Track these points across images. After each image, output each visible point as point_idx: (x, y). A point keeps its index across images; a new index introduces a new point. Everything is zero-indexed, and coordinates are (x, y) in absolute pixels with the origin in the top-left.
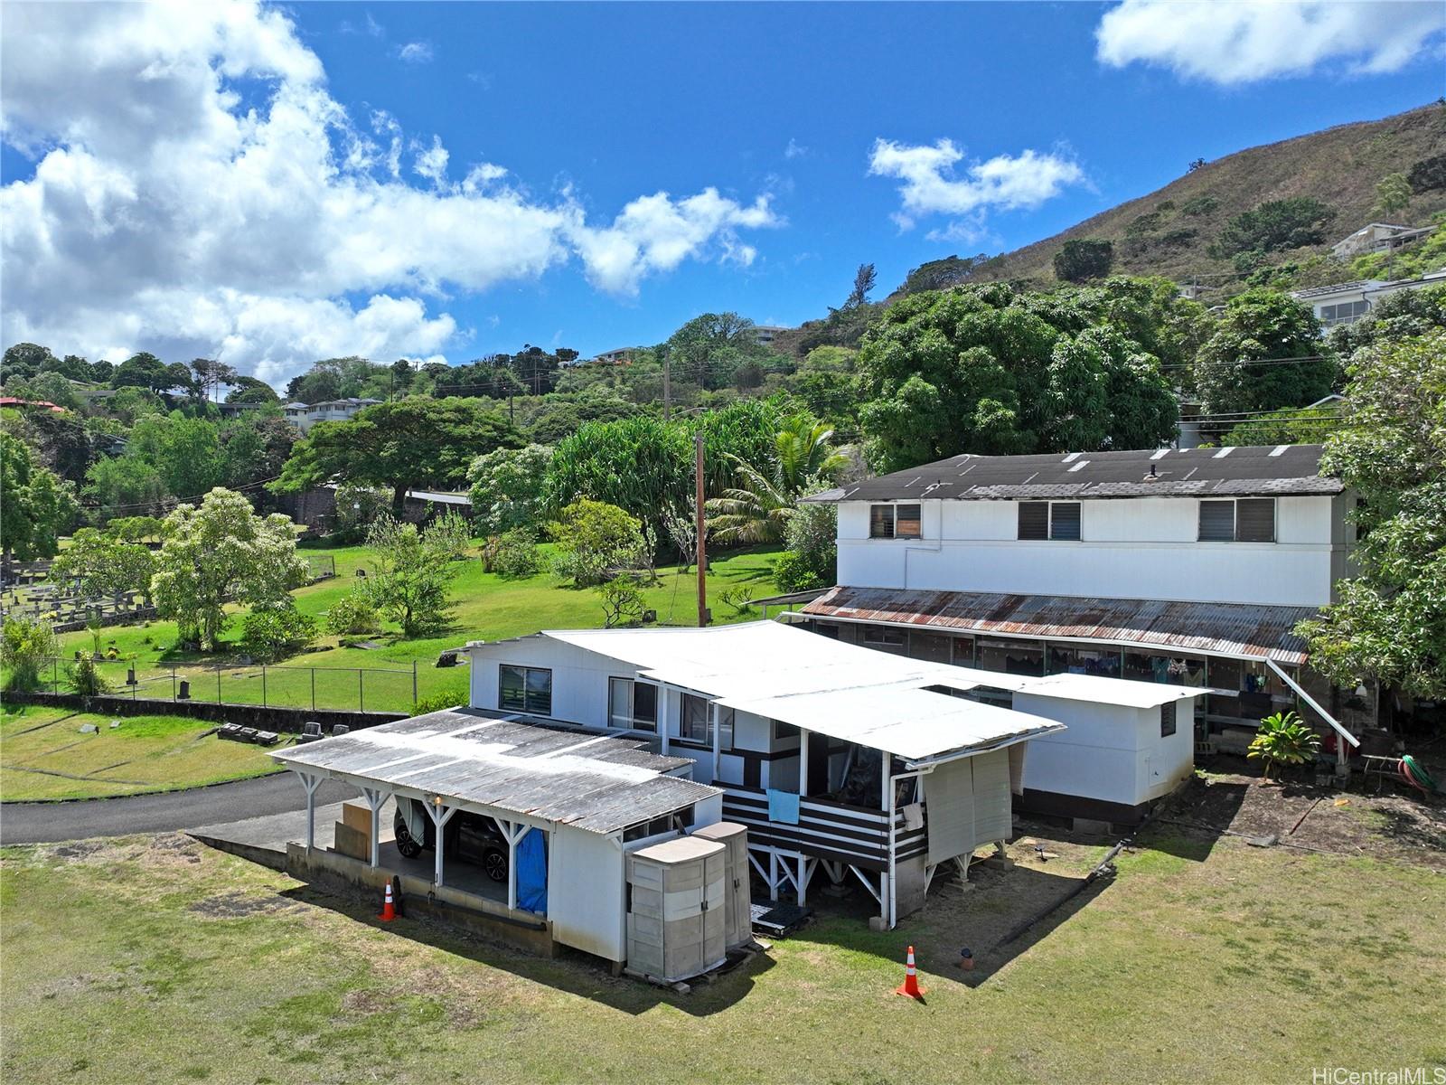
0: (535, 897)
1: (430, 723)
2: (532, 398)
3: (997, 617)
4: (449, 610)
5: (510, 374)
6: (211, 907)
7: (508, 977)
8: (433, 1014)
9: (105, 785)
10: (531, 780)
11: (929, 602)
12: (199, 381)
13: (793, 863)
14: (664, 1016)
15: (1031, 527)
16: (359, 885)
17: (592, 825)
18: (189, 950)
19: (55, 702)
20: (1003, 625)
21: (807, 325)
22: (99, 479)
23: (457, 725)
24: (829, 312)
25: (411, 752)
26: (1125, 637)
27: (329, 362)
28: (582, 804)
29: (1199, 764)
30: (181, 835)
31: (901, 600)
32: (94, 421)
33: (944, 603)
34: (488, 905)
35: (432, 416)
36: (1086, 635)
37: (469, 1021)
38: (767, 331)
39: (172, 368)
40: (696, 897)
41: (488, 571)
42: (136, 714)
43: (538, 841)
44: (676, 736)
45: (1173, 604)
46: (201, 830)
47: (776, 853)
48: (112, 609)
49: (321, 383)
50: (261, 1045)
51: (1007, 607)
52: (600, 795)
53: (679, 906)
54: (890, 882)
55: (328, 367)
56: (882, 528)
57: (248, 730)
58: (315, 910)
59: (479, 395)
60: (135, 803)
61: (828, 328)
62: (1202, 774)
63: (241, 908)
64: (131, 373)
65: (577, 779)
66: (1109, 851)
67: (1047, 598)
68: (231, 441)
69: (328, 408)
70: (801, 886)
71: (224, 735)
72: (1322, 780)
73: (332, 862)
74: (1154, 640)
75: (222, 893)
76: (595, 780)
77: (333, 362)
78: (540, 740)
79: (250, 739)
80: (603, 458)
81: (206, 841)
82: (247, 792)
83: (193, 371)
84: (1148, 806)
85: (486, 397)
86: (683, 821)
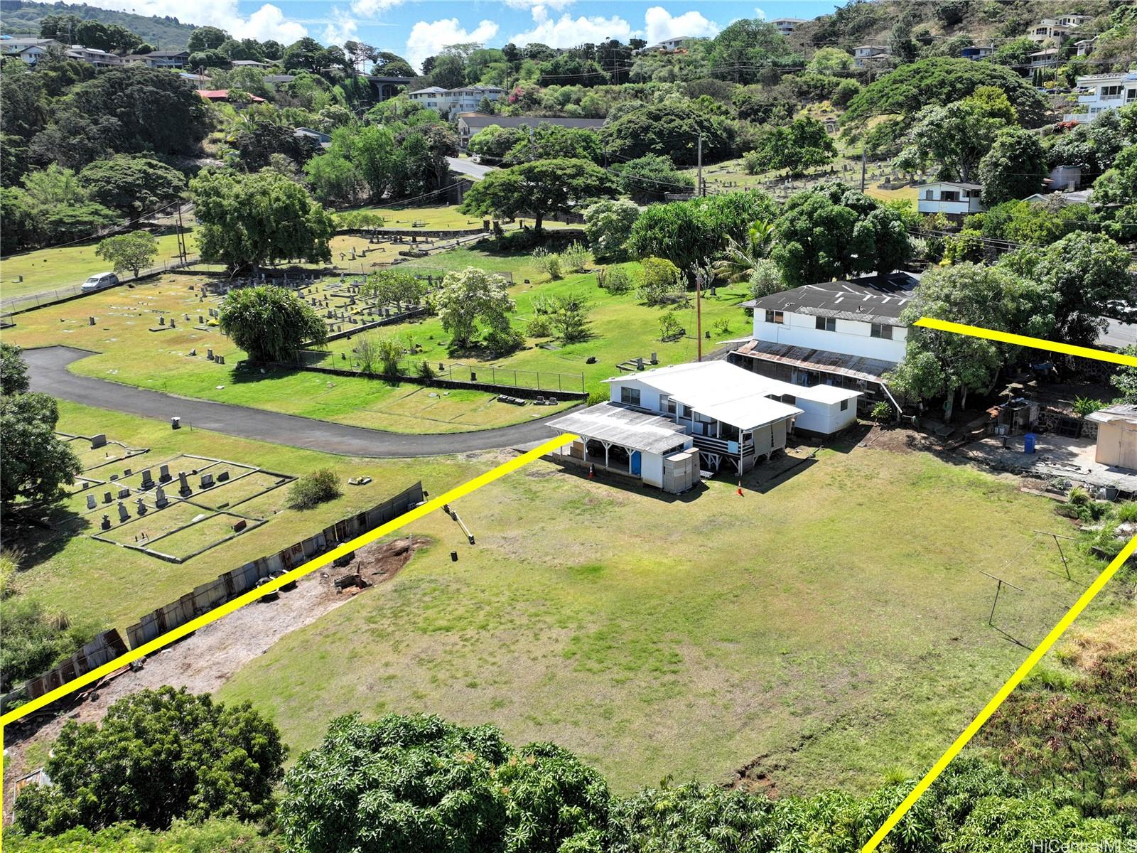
0: (637, 470)
1: (598, 409)
2: (614, 87)
3: (805, 359)
4: (587, 326)
5: (596, 65)
6: (532, 474)
7: (630, 494)
8: (611, 503)
9: (460, 426)
10: (634, 435)
11: (784, 350)
12: (351, 60)
13: (715, 457)
14: (678, 504)
15: (821, 324)
16: (580, 467)
17: (654, 451)
18: (534, 489)
19: (411, 381)
20: (806, 363)
21: (819, 19)
22: (312, 172)
23: (608, 410)
24: (836, 10)
25: (595, 423)
26: (842, 371)
27: (454, 46)
28: (651, 444)
29: (858, 416)
30: (509, 449)
31: (774, 349)
32: (288, 111)
33: (790, 351)
34: (623, 473)
35: (559, 172)
36: (830, 369)
37: (621, 504)
38: (789, 23)
39: (330, 52)
40: (683, 470)
41: (601, 286)
42: (454, 388)
43: (638, 455)
44: (682, 415)
45: (862, 358)
46: (515, 447)
47: (710, 454)
48: (396, 310)
49: (450, 66)
50: (566, 512)
51: (810, 355)
52: (656, 440)
53: (678, 473)
54: (741, 463)
55: (453, 51)
56: (770, 318)
57: (510, 398)
58: (567, 475)
59: (573, 84)
60: (480, 435)
61: (834, 24)
62: (859, 420)
63: (543, 475)
64: (298, 56)
65: (650, 434)
66: (816, 449)
67: (824, 352)
68: (404, 143)
69: (460, 93)
70: (717, 464)
71: (500, 400)
72: (892, 423)
73: (570, 459)
74: (850, 373)
75: (535, 470)
76: (655, 435)
77: (457, 47)
78: (637, 418)
79: (513, 402)
80: (662, 229)
81: (519, 451)
82: (524, 430)
83: (346, 52)
84: (834, 434)
85: (578, 86)
86: (681, 448)
